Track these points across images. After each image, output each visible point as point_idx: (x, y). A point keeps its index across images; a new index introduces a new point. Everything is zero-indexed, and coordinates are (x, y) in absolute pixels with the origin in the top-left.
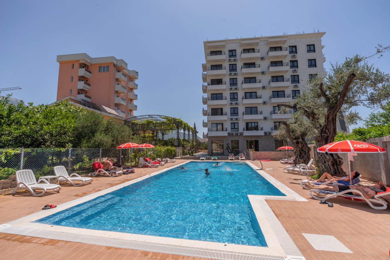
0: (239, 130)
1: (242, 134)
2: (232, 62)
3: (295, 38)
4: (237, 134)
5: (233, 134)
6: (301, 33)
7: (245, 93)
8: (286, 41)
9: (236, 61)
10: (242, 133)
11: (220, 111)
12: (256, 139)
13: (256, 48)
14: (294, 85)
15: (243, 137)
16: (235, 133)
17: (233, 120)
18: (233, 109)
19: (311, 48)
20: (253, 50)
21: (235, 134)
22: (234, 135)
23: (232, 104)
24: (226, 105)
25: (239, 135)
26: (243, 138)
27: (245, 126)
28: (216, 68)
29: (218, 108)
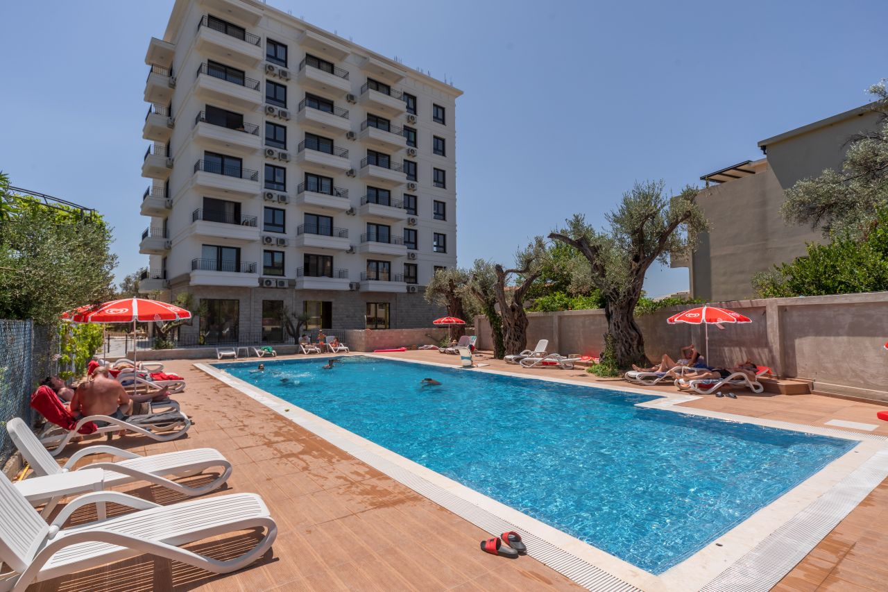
0: (286, 273)
1: (292, 284)
2: (275, 75)
3: (416, 80)
4: (282, 283)
5: (270, 283)
6: (425, 73)
7: (307, 174)
8: (401, 78)
9: (287, 80)
10: (294, 280)
11: (230, 211)
12: (327, 299)
13: (338, 64)
14: (408, 184)
15: (294, 293)
16: (277, 280)
17: (272, 243)
18: (271, 211)
19: (440, 114)
20: (331, 68)
21: (276, 282)
22: (273, 284)
23: (272, 196)
24: (252, 196)
25: (286, 285)
26: (294, 296)
27: (301, 265)
28: (223, 74)
29: (225, 201)
